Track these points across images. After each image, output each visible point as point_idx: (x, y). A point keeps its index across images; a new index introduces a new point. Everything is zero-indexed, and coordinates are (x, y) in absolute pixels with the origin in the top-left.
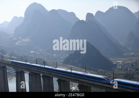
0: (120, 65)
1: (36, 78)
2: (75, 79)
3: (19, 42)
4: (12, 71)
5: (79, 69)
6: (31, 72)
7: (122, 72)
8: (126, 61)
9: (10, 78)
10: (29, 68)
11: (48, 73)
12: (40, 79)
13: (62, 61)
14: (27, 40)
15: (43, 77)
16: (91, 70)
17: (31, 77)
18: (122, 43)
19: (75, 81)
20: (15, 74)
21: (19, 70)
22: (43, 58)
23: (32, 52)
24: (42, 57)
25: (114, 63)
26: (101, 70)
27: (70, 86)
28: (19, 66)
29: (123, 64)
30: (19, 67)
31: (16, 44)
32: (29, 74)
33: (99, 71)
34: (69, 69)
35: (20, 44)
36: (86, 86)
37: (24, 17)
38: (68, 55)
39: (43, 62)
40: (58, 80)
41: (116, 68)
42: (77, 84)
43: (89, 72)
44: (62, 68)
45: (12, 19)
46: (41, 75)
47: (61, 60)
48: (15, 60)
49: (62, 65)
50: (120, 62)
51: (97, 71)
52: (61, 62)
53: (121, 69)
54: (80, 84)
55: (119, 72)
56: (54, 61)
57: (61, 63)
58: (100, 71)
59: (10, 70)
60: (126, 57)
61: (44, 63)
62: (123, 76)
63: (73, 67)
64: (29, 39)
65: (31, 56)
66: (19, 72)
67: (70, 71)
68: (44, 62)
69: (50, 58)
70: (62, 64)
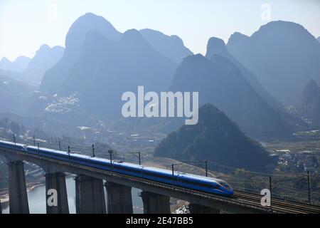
0: (286, 158)
1: (93, 188)
2: (183, 190)
3: (52, 105)
4: (37, 172)
5: (192, 169)
6: (81, 175)
7: (289, 176)
8: (300, 150)
9: (33, 187)
10: (76, 166)
11: (120, 176)
12: (102, 191)
13: (153, 149)
14: (72, 100)
15: (109, 185)
16: (218, 171)
17: (81, 185)
18: (289, 108)
19: (182, 196)
20: (44, 179)
21: (54, 170)
22: (108, 143)
23: (83, 128)
24: (105, 141)
25: (272, 153)
26: (243, 170)
27: (171, 206)
28: (51, 160)
29: (293, 156)
30: (54, 162)
31: (47, 109)
32: (77, 180)
33: (237, 173)
34: (167, 167)
35: (56, 108)
36: (207, 208)
37: (65, 47)
38: (166, 136)
39: (109, 151)
40: (142, 193)
41: (277, 165)
42: (187, 203)
43: (213, 175)
44: (153, 166)
45: (37, 52)
46: (104, 181)
47: (148, 147)
48: (44, 147)
49: (152, 159)
50: (284, 153)
51: (233, 173)
52: (151, 153)
53: (289, 169)
54: (194, 203)
55: (283, 176)
56: (135, 150)
57: (148, 153)
58: (240, 172)
59: (33, 170)
60: (300, 140)
61: (111, 154)
62: (292, 184)
63: (177, 162)
64: (75, 97)
65: (81, 137)
66: (52, 174)
67: (169, 172)
68: (111, 152)
69: (125, 141)
70: (151, 156)
